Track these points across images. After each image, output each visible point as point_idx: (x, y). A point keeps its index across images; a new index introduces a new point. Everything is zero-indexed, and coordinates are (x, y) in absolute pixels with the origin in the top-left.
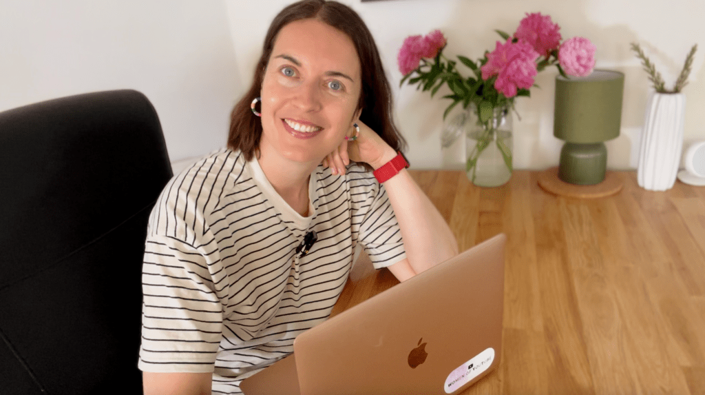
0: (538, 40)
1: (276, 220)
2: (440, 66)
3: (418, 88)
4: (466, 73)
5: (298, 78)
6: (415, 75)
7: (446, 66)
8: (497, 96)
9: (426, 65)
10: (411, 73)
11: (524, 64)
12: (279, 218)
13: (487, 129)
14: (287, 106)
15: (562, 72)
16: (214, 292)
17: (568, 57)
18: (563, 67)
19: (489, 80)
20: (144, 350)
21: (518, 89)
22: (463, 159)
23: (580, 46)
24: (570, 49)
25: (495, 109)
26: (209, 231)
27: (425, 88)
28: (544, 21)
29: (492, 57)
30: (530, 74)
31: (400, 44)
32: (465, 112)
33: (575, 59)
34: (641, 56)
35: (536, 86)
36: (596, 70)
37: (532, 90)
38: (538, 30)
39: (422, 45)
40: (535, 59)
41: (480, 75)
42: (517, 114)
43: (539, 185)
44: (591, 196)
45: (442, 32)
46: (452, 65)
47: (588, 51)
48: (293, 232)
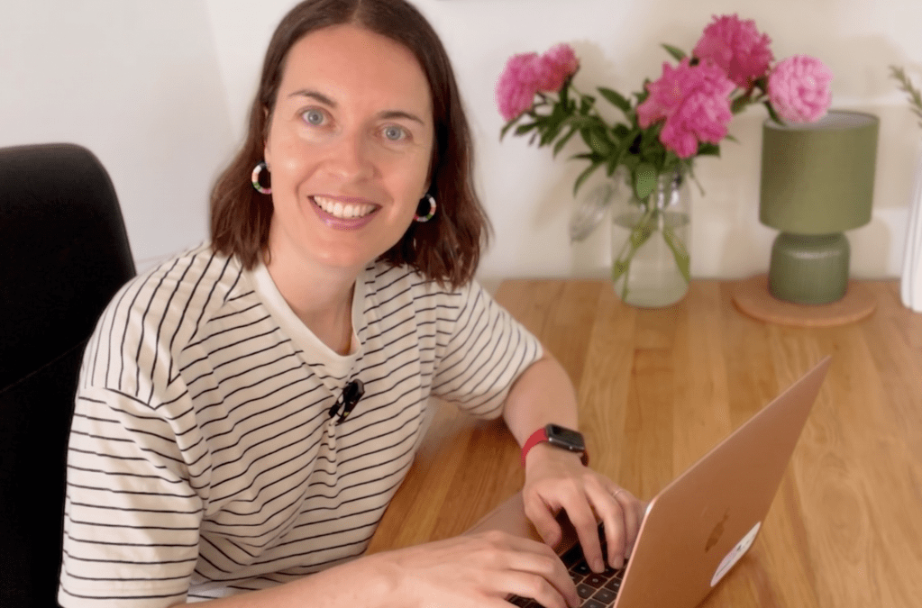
0: (735, 60)
1: (295, 361)
2: (569, 105)
3: (532, 142)
4: (613, 116)
5: (331, 127)
6: (526, 120)
7: (578, 104)
8: (663, 155)
9: (545, 103)
10: (520, 115)
11: (711, 102)
12: (300, 359)
13: (647, 210)
14: (319, 174)
15: (773, 115)
16: (186, 479)
17: (782, 88)
18: (776, 107)
19: (651, 127)
20: (69, 574)
21: (700, 144)
22: (607, 261)
23: (804, 70)
24: (787, 75)
25: (661, 177)
26: (179, 378)
27: (543, 142)
28: (743, 27)
29: (654, 90)
30: (719, 118)
31: (499, 69)
32: (610, 181)
33: (795, 93)
34: (908, 88)
35: (730, 138)
36: (831, 112)
37: (724, 145)
38: (734, 44)
39: (538, 69)
40: (727, 93)
41: (635, 119)
42: (699, 186)
43: (734, 304)
45: (572, 46)
46: (588, 102)
47: (818, 80)
48: (324, 381)
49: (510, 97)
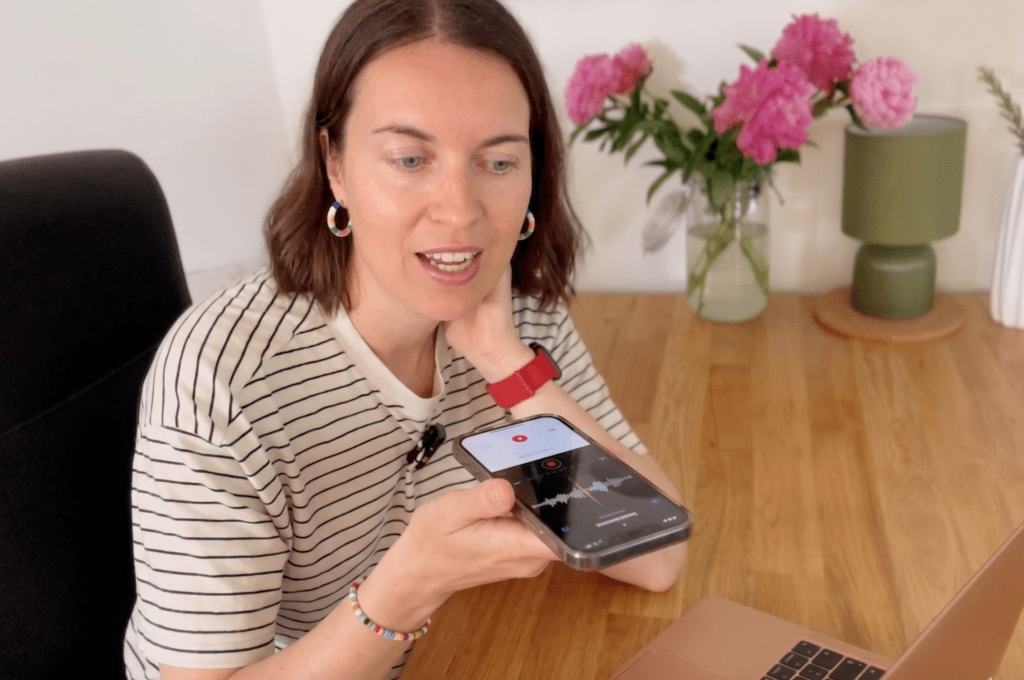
0: (815, 61)
1: (369, 402)
2: (641, 108)
3: (602, 147)
4: (687, 120)
6: (596, 125)
7: (651, 108)
8: (741, 161)
9: (615, 107)
10: (590, 120)
11: (790, 105)
12: (375, 399)
13: (723, 220)
15: (856, 119)
17: (866, 92)
18: (859, 111)
19: (728, 133)
21: (779, 150)
23: (889, 72)
24: (870, 78)
25: (740, 185)
26: (241, 416)
27: (615, 147)
28: (824, 27)
29: (731, 93)
30: (799, 122)
32: (686, 189)
33: (879, 96)
34: (997, 90)
35: (811, 144)
36: (917, 116)
37: (804, 151)
38: (815, 45)
39: (609, 71)
40: (806, 98)
41: (710, 123)
42: (779, 195)
43: (816, 320)
44: (907, 338)
45: (645, 48)
46: (662, 107)
47: (902, 82)
48: (401, 424)
49: (580, 100)
